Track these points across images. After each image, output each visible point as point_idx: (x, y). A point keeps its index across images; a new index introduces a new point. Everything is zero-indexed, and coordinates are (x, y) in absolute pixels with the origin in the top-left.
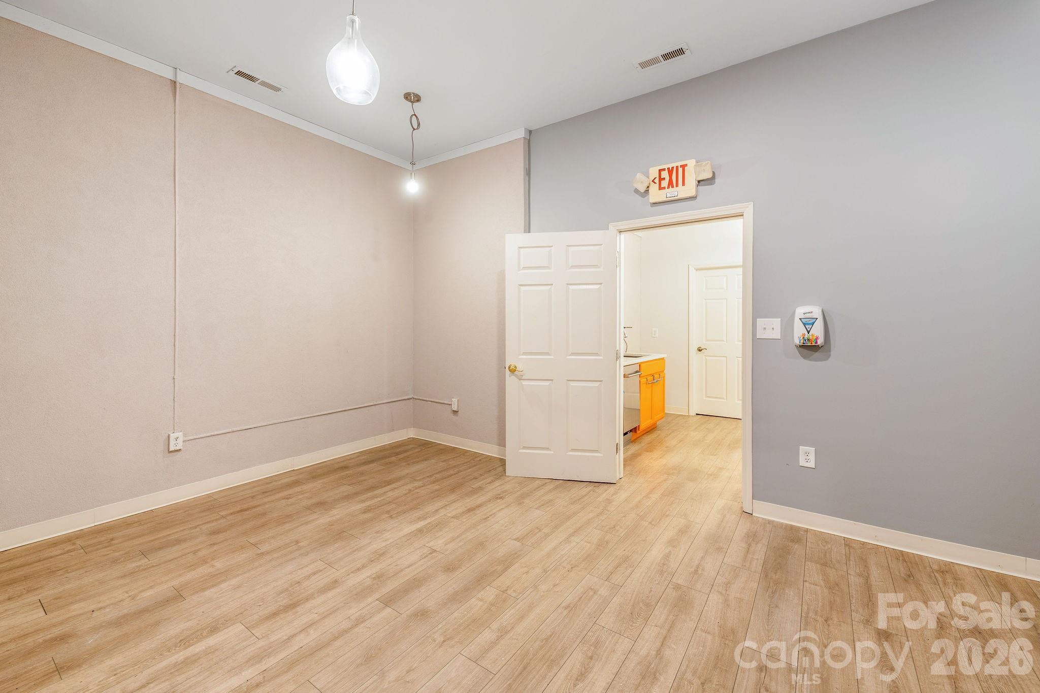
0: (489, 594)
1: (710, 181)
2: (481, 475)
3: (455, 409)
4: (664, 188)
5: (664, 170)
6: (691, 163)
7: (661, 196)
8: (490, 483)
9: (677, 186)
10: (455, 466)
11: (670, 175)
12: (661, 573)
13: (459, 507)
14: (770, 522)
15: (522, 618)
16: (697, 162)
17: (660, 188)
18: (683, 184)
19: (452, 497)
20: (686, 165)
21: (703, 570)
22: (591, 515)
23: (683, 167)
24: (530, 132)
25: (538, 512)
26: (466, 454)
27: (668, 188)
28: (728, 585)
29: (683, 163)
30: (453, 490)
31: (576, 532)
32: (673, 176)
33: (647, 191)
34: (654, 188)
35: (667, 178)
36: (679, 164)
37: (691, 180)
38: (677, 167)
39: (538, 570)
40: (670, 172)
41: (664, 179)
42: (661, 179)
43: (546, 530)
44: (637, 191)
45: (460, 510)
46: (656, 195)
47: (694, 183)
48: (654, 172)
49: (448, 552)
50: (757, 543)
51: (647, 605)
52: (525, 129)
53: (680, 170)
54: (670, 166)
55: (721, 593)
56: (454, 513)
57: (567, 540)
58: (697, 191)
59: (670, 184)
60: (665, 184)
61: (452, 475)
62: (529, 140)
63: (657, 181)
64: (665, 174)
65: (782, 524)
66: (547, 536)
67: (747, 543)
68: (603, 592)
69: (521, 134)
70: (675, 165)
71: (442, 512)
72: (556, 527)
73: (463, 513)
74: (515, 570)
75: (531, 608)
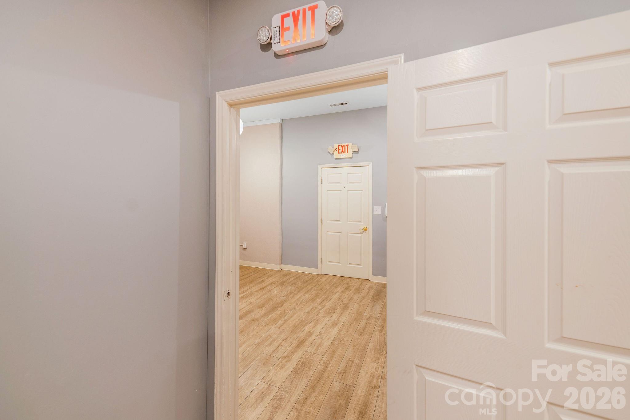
0: (278, 312)
1: (357, 152)
2: (262, 276)
3: (245, 248)
4: (340, 153)
5: (340, 146)
6: (350, 145)
7: (339, 156)
8: (267, 279)
9: (345, 153)
10: (248, 274)
11: (342, 148)
12: (339, 300)
13: (256, 288)
14: (377, 283)
15: (292, 317)
16: (353, 145)
17: (339, 153)
18: (347, 153)
19: (252, 285)
20: (348, 145)
21: (353, 298)
22: (312, 286)
23: (347, 145)
24: (282, 120)
25: (290, 287)
26: (251, 268)
27: (342, 153)
28: (361, 302)
29: (347, 144)
30: (251, 282)
31: (307, 292)
32: (343, 149)
33: (333, 153)
34: (336, 152)
35: (341, 149)
36: (346, 144)
37: (350, 151)
38: (345, 145)
39: (295, 304)
40: (342, 147)
41: (340, 149)
42: (339, 149)
43: (295, 293)
44: (329, 153)
45: (257, 289)
46: (337, 155)
47: (351, 152)
48: (336, 146)
49: (258, 302)
50: (372, 289)
51: (334, 309)
52: (280, 119)
53: (346, 146)
54: (342, 144)
55: (358, 304)
56: (255, 290)
57: (304, 295)
58: (352, 155)
59: (342, 151)
60: (340, 151)
61: (248, 277)
62: (282, 124)
63: (337, 150)
64: (340, 147)
65: (381, 283)
66: (296, 294)
67: (369, 290)
68: (319, 307)
69: (279, 121)
70: (344, 144)
71: (249, 291)
72: (299, 291)
73: (259, 290)
74: (286, 305)
75: (294, 314)
